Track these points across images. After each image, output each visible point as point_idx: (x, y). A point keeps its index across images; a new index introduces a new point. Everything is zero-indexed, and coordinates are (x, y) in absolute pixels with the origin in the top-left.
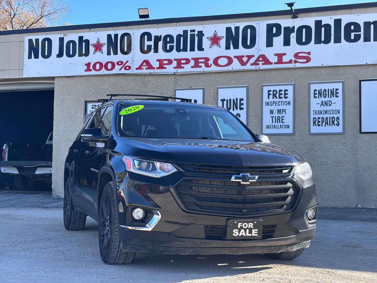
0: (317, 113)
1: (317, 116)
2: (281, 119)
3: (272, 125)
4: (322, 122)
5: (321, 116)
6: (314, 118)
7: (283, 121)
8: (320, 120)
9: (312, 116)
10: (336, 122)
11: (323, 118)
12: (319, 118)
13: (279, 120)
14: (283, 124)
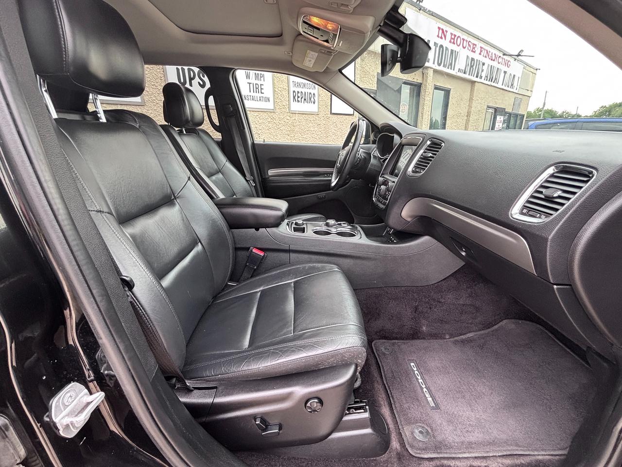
0: (296, 85)
1: (296, 90)
2: (260, 88)
3: (250, 96)
4: (302, 98)
5: (300, 90)
6: (294, 92)
7: (262, 92)
8: (299, 95)
9: (292, 89)
10: (312, 99)
11: (301, 92)
12: (298, 92)
13: (257, 90)
14: (262, 95)
